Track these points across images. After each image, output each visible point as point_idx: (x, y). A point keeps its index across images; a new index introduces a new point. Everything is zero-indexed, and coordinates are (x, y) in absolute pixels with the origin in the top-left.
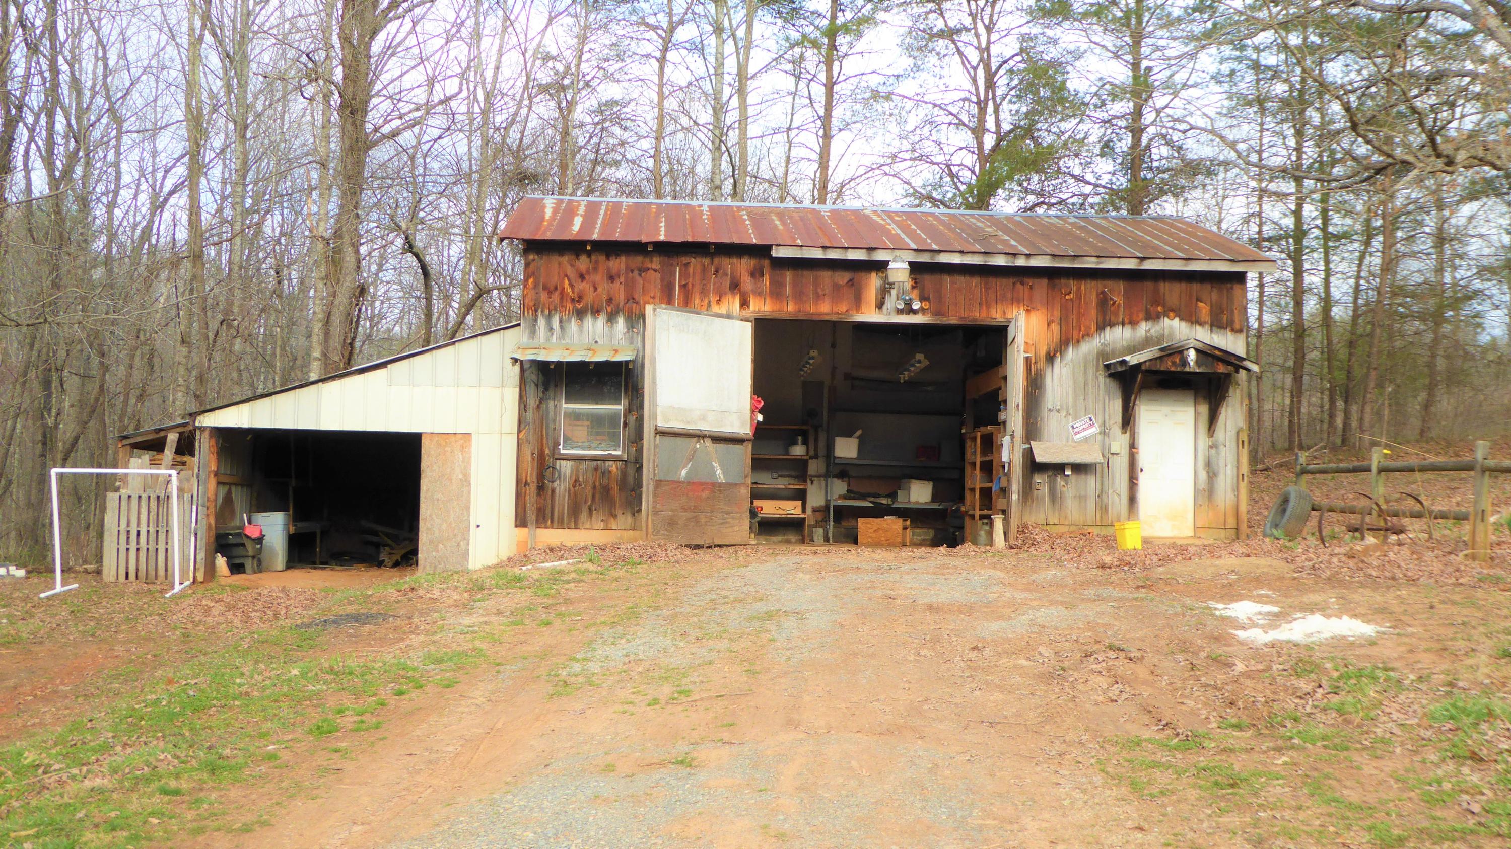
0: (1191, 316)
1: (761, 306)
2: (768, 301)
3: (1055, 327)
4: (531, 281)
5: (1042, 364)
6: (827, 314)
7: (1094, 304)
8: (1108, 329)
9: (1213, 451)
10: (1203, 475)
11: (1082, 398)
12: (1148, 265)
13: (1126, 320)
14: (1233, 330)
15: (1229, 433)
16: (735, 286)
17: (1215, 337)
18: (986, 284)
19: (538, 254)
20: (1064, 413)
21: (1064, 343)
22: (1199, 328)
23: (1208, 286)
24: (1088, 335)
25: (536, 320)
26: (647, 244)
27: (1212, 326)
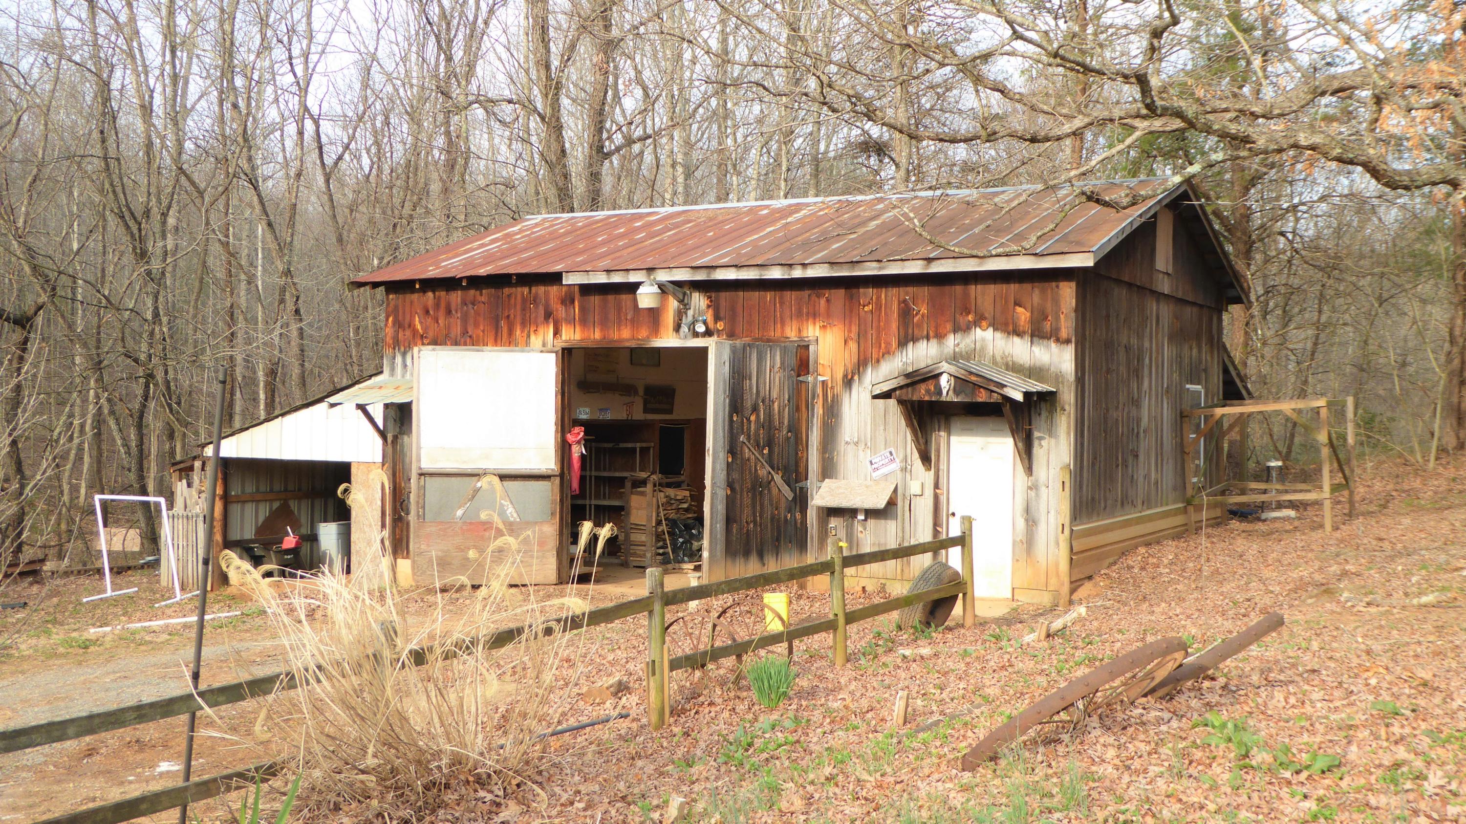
0: (1006, 324)
1: (571, 335)
2: (578, 329)
3: (853, 346)
4: (391, 319)
5: (839, 388)
6: (628, 340)
7: (896, 315)
8: (910, 345)
9: (1032, 494)
10: (1021, 523)
11: (882, 428)
12: (937, 268)
13: (931, 334)
14: (1058, 340)
15: (1052, 471)
16: (548, 315)
17: (1036, 349)
18: (781, 298)
19: (396, 293)
20: (861, 446)
21: (861, 364)
22: (1017, 340)
23: (1027, 286)
24: (888, 352)
25: (394, 358)
26: (461, 279)
27: (1032, 336)
